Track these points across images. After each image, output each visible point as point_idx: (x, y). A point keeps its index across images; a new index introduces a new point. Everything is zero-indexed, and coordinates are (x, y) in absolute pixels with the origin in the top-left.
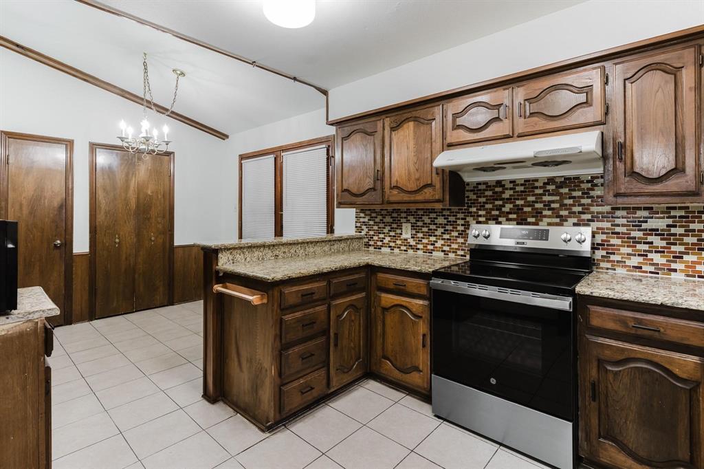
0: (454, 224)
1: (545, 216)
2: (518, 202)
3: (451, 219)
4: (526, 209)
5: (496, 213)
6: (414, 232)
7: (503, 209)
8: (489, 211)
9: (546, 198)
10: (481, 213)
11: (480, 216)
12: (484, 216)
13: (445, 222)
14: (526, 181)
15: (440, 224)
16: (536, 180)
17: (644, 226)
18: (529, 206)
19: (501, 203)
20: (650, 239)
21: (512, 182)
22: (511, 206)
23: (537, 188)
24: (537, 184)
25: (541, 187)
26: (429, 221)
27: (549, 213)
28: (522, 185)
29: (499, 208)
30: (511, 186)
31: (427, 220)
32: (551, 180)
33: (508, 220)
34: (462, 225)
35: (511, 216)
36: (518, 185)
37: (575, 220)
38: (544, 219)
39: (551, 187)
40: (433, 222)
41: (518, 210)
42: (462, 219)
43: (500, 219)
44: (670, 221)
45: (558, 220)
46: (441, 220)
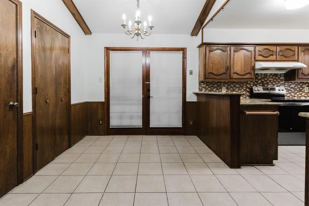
0: (242, 87)
1: (269, 84)
2: (263, 80)
3: (242, 85)
4: (265, 82)
5: (256, 83)
6: (227, 90)
7: (258, 82)
8: (254, 83)
9: (270, 79)
10: (251, 83)
11: (251, 84)
12: (252, 84)
13: (239, 86)
14: (265, 74)
15: (237, 87)
16: (267, 74)
17: (291, 86)
18: (265, 81)
19: (257, 80)
20: (291, 89)
21: (261, 74)
22: (260, 81)
23: (267, 76)
24: (267, 75)
25: (269, 76)
26: (233, 86)
27: (270, 83)
28: (264, 75)
29: (257, 82)
30: (261, 75)
31: (232, 86)
32: (271, 74)
33: (260, 85)
34: (245, 87)
35: (260, 84)
36: (262, 75)
37: (277, 85)
38: (269, 85)
39: (271, 76)
40: (235, 86)
41: (262, 82)
42: (245, 85)
43: (257, 85)
44: (295, 85)
45: (272, 85)
46: (238, 86)
